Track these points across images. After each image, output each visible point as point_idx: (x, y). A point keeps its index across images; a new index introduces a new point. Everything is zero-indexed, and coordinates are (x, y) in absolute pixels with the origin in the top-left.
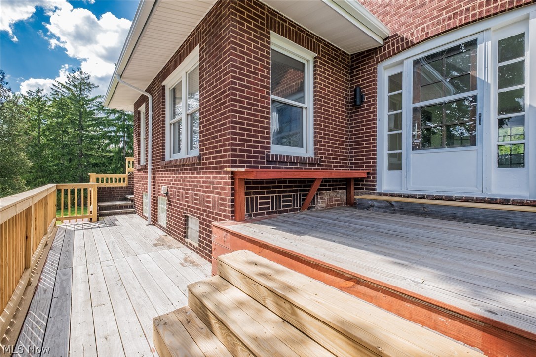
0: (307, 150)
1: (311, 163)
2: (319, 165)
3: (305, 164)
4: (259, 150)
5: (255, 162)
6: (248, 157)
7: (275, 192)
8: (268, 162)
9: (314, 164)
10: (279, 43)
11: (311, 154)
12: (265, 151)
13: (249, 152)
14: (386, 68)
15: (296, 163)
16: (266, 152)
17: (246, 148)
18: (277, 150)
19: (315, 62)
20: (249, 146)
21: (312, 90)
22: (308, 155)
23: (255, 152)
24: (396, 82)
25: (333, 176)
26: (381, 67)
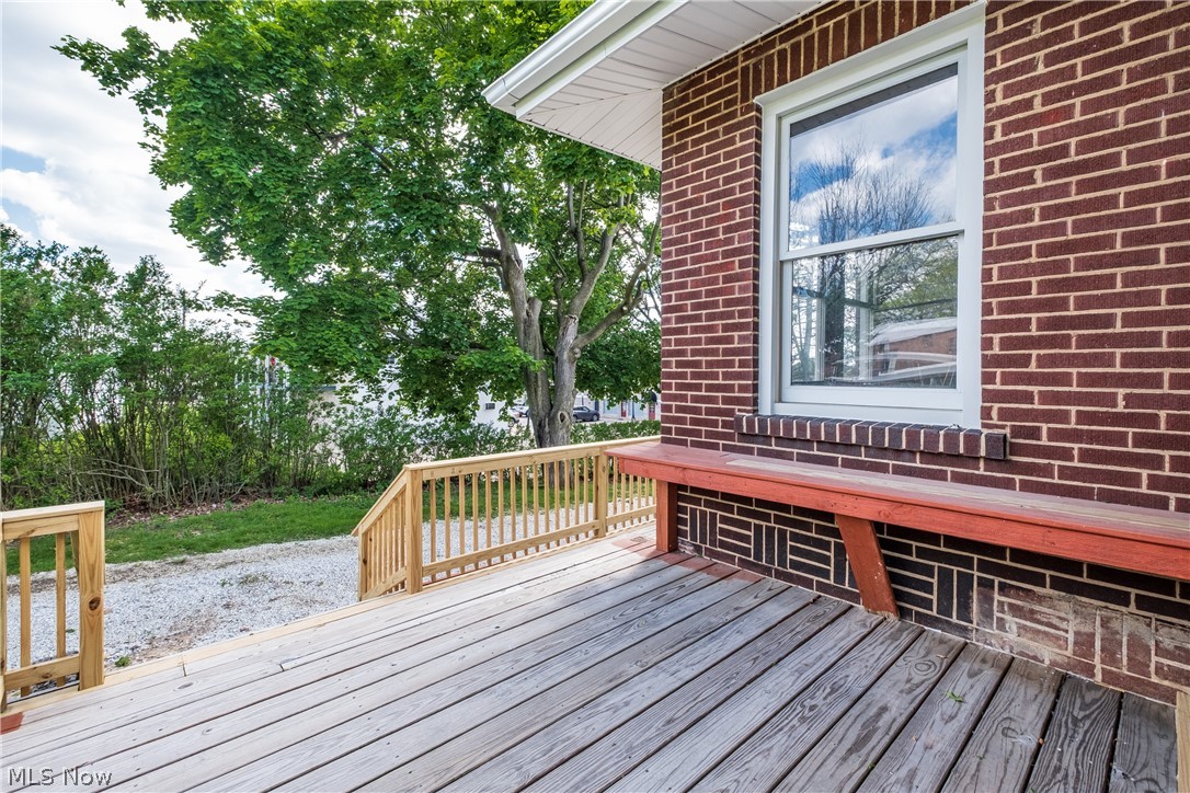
4: (721, 406)
5: (709, 435)
6: (694, 422)
7: (766, 517)
12: (737, 407)
13: (697, 411)
16: (739, 410)
17: (689, 404)
20: (696, 399)
23: (709, 411)
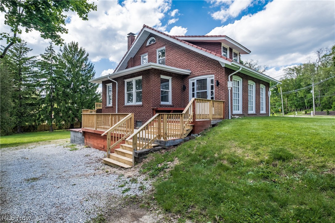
0: (170, 103)
1: (171, 106)
2: (173, 107)
3: (169, 106)
8: (160, 106)
9: (172, 107)
10: (162, 77)
11: (171, 104)
12: (160, 103)
14: (191, 80)
15: (167, 106)
18: (162, 103)
19: (172, 79)
21: (171, 86)
22: (170, 104)
24: (193, 84)
25: (176, 109)
26: (190, 80)
